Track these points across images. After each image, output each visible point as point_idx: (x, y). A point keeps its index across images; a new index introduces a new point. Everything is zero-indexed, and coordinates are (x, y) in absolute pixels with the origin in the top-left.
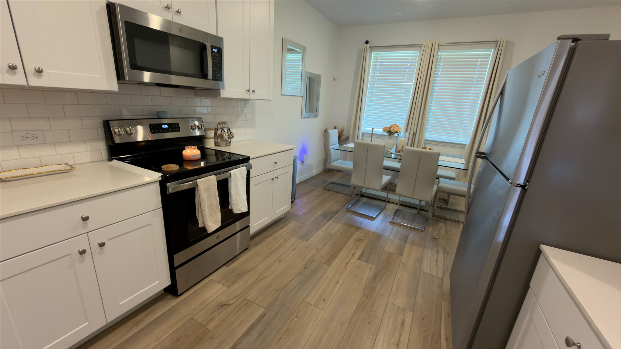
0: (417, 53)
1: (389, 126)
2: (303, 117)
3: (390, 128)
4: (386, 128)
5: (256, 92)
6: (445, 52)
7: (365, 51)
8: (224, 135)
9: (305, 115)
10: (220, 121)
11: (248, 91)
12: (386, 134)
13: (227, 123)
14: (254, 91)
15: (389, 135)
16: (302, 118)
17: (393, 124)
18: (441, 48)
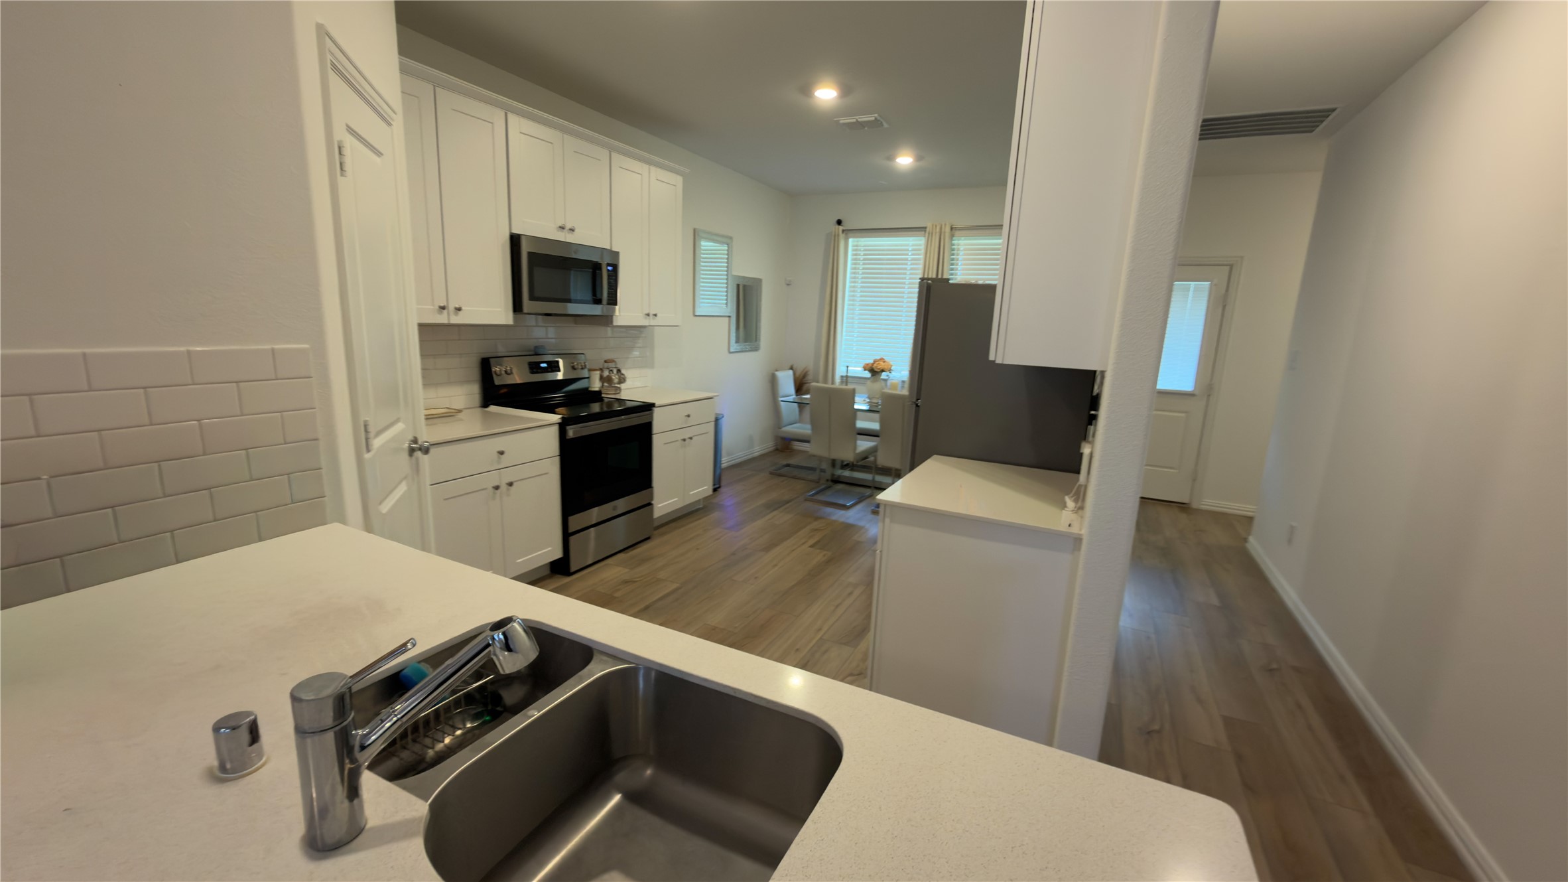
0: (921, 240)
1: (872, 362)
2: (732, 350)
3: (873, 364)
4: (868, 364)
5: (658, 315)
6: (965, 240)
7: (836, 238)
8: (613, 377)
9: (734, 347)
10: (606, 358)
11: (648, 315)
12: (868, 374)
13: (616, 360)
14: (655, 315)
15: (872, 375)
16: (730, 353)
17: (878, 358)
18: (957, 233)
